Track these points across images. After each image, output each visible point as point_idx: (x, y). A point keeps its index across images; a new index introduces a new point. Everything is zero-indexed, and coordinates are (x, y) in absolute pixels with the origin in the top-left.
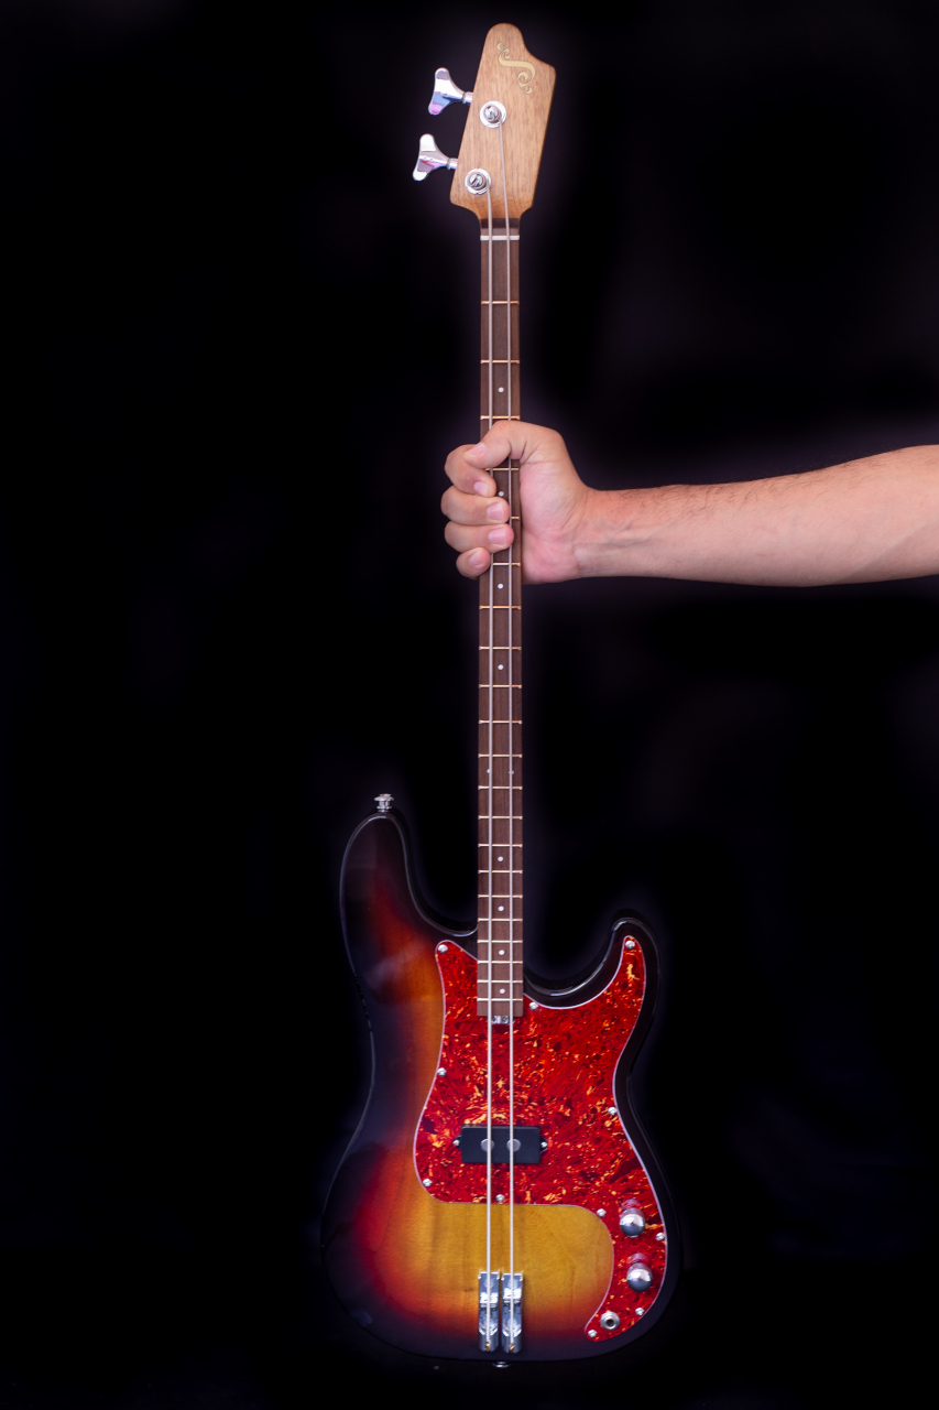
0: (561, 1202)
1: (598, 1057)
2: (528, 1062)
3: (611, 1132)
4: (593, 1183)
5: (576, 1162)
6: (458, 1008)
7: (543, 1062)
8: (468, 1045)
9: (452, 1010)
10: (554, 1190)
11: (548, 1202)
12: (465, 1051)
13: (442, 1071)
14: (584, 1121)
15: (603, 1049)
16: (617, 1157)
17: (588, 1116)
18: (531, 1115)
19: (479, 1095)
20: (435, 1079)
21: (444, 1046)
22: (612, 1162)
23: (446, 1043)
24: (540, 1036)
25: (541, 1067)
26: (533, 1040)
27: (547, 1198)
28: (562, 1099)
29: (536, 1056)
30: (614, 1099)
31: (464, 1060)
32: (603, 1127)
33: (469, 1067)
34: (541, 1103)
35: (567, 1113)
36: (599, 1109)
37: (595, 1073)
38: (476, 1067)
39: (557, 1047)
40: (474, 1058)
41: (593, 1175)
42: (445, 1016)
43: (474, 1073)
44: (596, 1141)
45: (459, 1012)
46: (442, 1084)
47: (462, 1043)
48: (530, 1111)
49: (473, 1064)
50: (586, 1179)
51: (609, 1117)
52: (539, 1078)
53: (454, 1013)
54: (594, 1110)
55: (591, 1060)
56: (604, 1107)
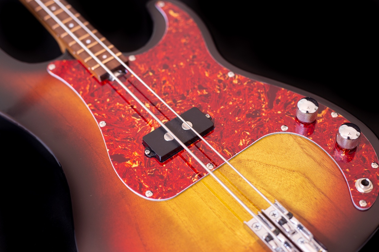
0: (253, 141)
1: (194, 57)
2: (155, 84)
3: (242, 84)
4: (260, 116)
5: (238, 112)
6: (85, 87)
7: (164, 79)
8: (108, 100)
9: (82, 90)
10: (240, 137)
11: (244, 146)
12: (109, 104)
13: (103, 124)
14: (219, 90)
15: (194, 51)
16: (259, 94)
17: (219, 86)
18: (183, 108)
19: (139, 120)
20: (101, 130)
21: (92, 110)
22: (260, 98)
23: (92, 108)
24: (150, 68)
25: (165, 82)
26: (147, 72)
27: (241, 144)
28: (194, 88)
29: (157, 78)
30: (225, 69)
31: (112, 109)
32: (234, 85)
33: (119, 110)
34: (183, 98)
35: (205, 92)
36: (222, 79)
37: (201, 64)
38: (124, 107)
39: (165, 67)
40: (118, 104)
41: (256, 112)
42: (80, 96)
43: (125, 111)
44: (238, 94)
45: (88, 88)
46: (108, 130)
47: (103, 102)
48: (180, 106)
49: (120, 107)
50: (254, 117)
51: (232, 79)
52: (169, 87)
53: (84, 91)
54: (220, 81)
55: (192, 60)
56: (224, 75)
